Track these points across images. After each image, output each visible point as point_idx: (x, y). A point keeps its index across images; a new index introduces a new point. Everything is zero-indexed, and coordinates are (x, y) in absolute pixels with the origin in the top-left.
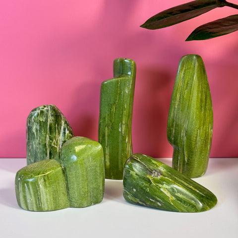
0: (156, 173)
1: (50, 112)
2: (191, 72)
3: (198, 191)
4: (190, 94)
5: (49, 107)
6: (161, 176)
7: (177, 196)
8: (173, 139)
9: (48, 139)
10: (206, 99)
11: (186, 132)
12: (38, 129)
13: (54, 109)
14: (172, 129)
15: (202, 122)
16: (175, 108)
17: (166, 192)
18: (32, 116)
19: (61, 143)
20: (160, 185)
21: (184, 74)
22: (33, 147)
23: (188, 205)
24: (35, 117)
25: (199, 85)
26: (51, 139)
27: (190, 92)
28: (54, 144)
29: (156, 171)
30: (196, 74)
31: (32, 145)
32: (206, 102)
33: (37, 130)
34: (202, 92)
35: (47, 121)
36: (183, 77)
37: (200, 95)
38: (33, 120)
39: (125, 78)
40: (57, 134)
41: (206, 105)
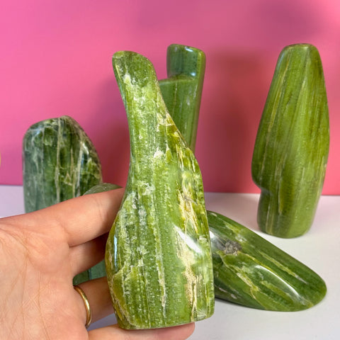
0: (231, 246)
1: (60, 131)
2: (298, 76)
3: (297, 276)
4: (294, 111)
5: (59, 122)
6: (239, 252)
7: (263, 286)
8: (261, 179)
9: (57, 173)
10: (320, 118)
11: (284, 170)
12: (42, 157)
13: (66, 125)
14: (260, 163)
15: (311, 155)
16: (267, 132)
17: (245, 279)
18: (31, 136)
19: (79, 178)
20: (237, 268)
21: (286, 78)
22: (33, 184)
23: (280, 299)
24: (36, 138)
25: (310, 96)
26: (63, 173)
27: (294, 109)
28: (68, 180)
29: (230, 243)
30: (306, 78)
31: (32, 181)
32: (319, 122)
33: (39, 160)
34: (314, 107)
35: (56, 145)
36: (284, 83)
37: (310, 112)
38: (33, 144)
39: (186, 80)
40: (72, 164)
41: (319, 127)
